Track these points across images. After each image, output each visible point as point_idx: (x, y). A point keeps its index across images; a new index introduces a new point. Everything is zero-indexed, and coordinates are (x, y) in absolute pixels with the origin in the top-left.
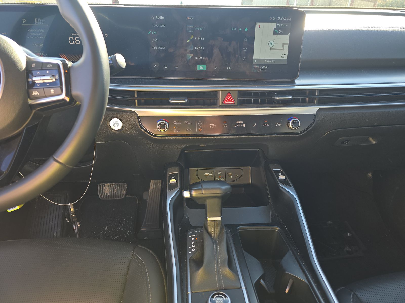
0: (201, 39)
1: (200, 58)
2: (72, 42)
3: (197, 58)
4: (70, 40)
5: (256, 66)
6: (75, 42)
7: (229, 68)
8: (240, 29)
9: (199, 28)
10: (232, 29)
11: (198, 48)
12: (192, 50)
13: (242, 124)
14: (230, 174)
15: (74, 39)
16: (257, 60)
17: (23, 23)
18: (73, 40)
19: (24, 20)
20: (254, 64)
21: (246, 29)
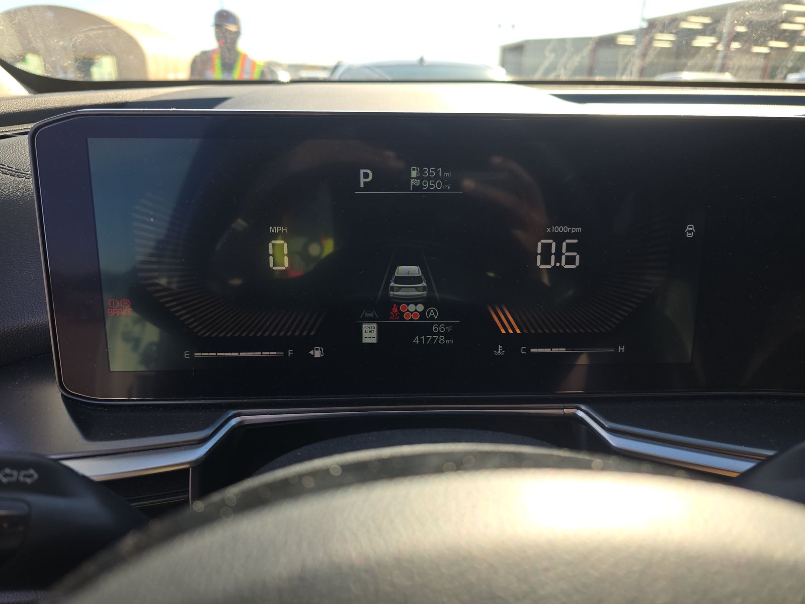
4: (539, 251)
6: (558, 259)
15: (559, 248)
17: (362, 186)
18: (553, 251)
19: (366, 175)
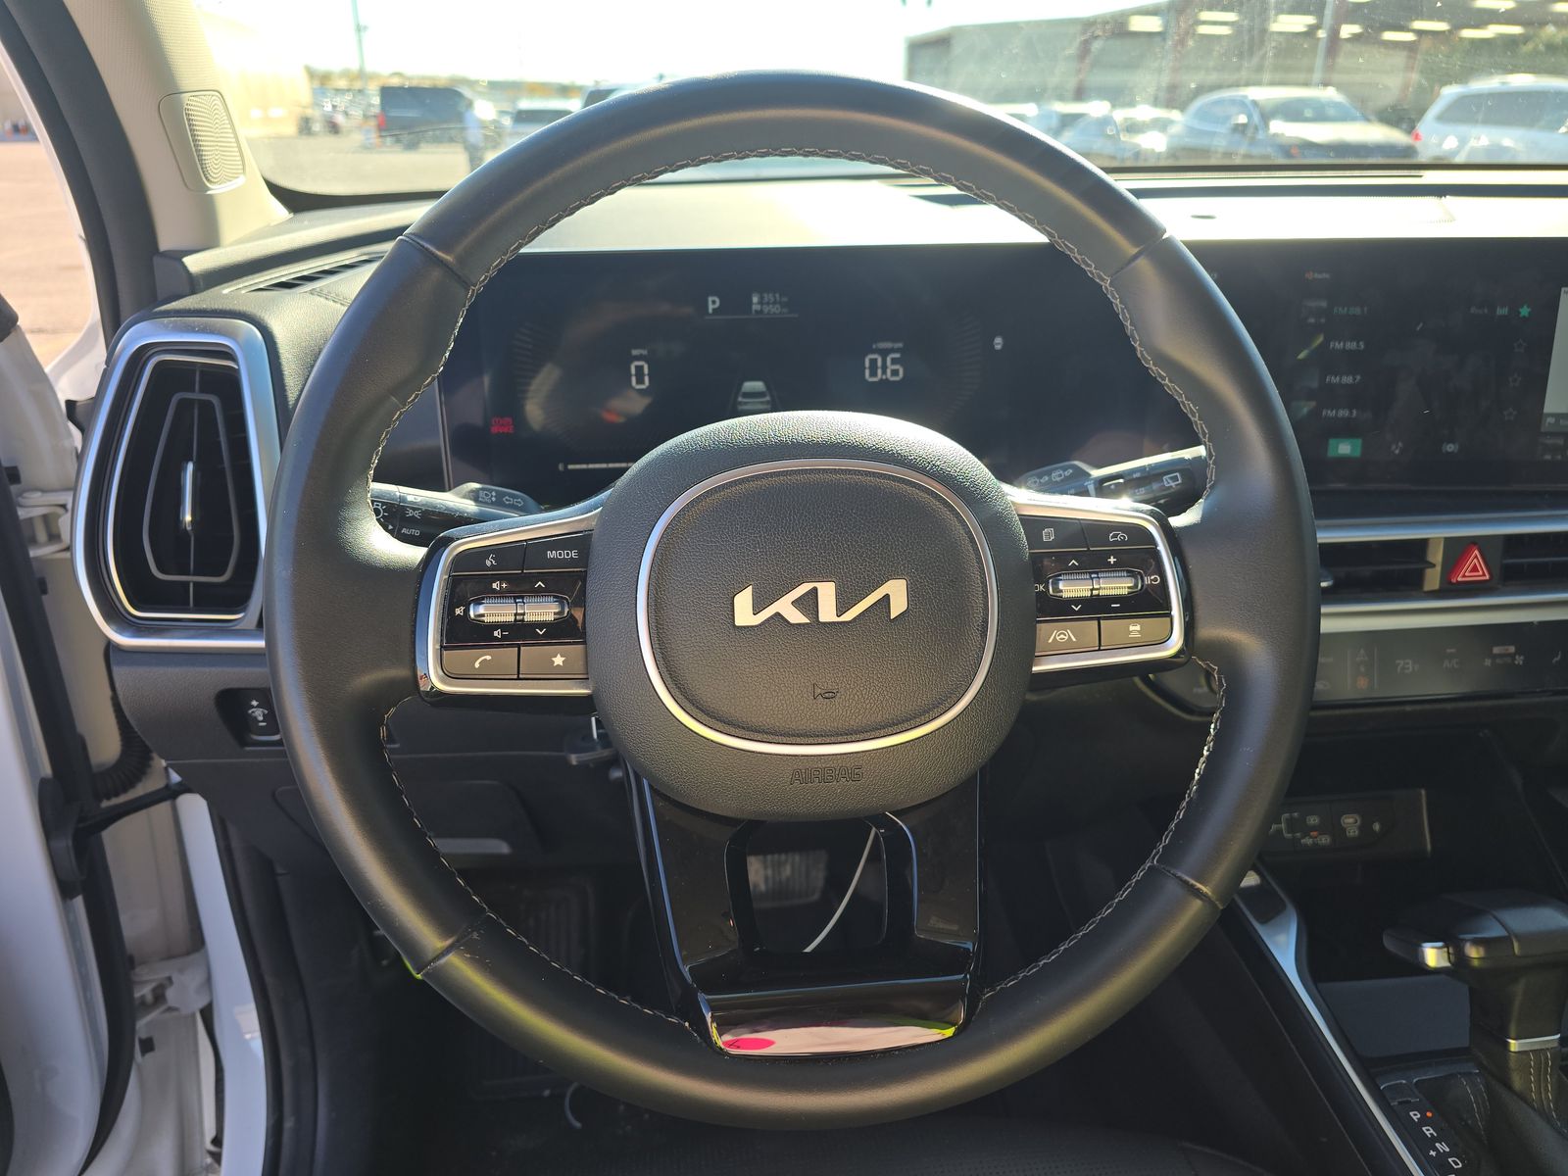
0: (1351, 345)
1: (1343, 413)
2: (873, 373)
3: (1331, 413)
4: (867, 365)
5: (1550, 441)
6: (884, 372)
7: (1450, 448)
8: (1502, 311)
9: (1348, 310)
10: (1473, 310)
11: (1335, 380)
12: (1315, 385)
13: (1512, 656)
14: (1350, 823)
15: (884, 362)
16: (1558, 416)
17: (711, 312)
18: (879, 365)
19: (714, 302)
20: (1546, 434)
21: (1525, 311)
